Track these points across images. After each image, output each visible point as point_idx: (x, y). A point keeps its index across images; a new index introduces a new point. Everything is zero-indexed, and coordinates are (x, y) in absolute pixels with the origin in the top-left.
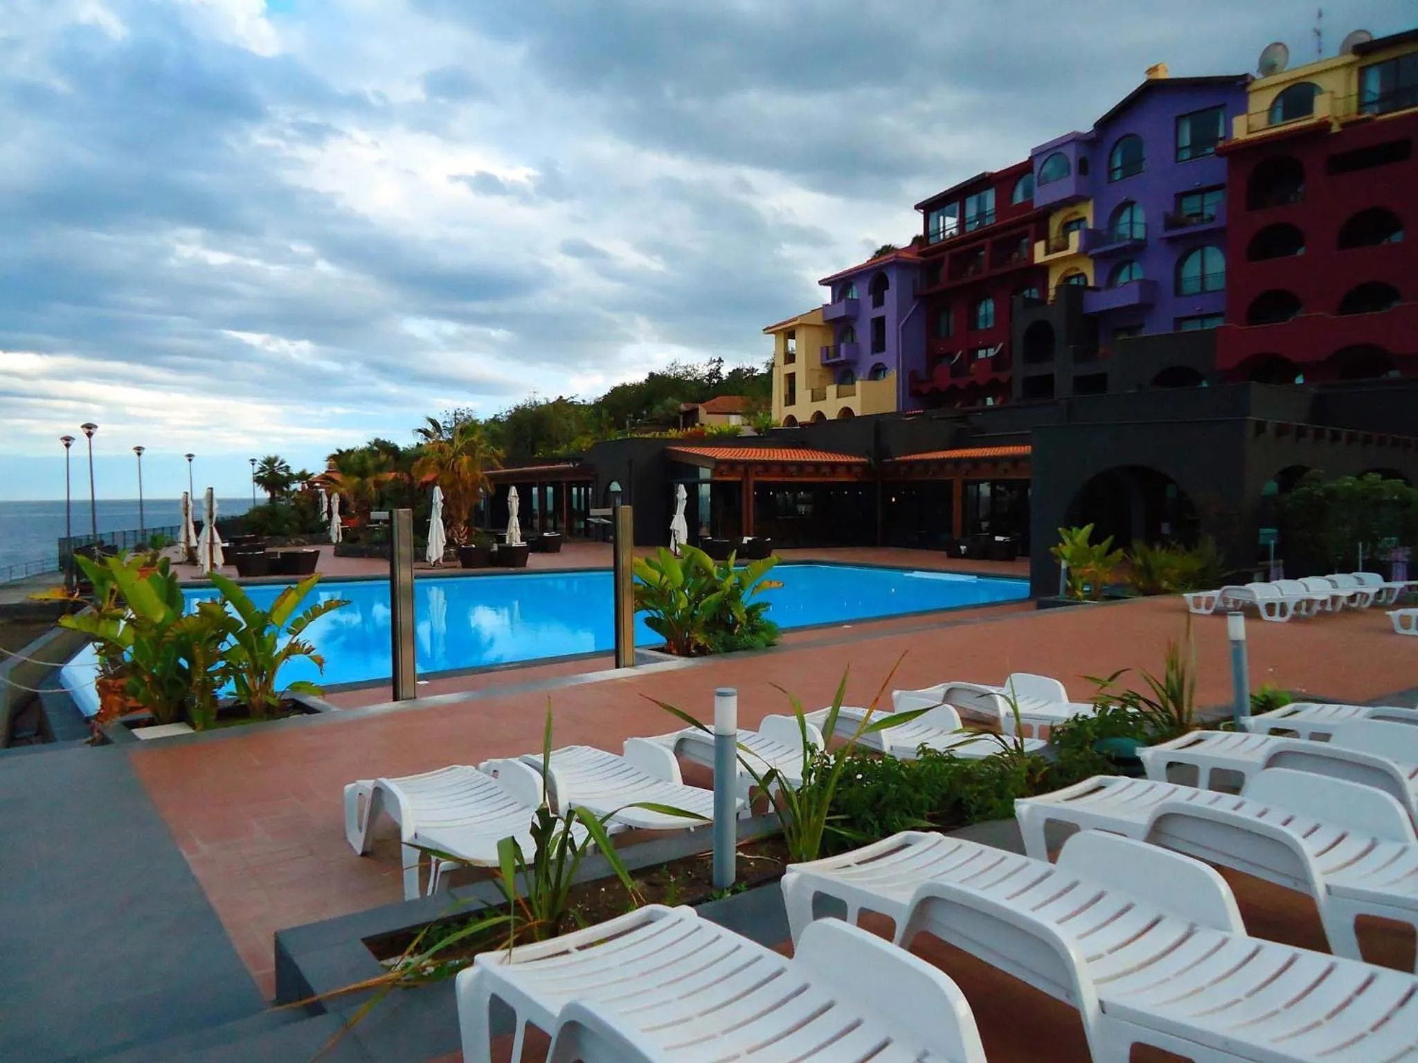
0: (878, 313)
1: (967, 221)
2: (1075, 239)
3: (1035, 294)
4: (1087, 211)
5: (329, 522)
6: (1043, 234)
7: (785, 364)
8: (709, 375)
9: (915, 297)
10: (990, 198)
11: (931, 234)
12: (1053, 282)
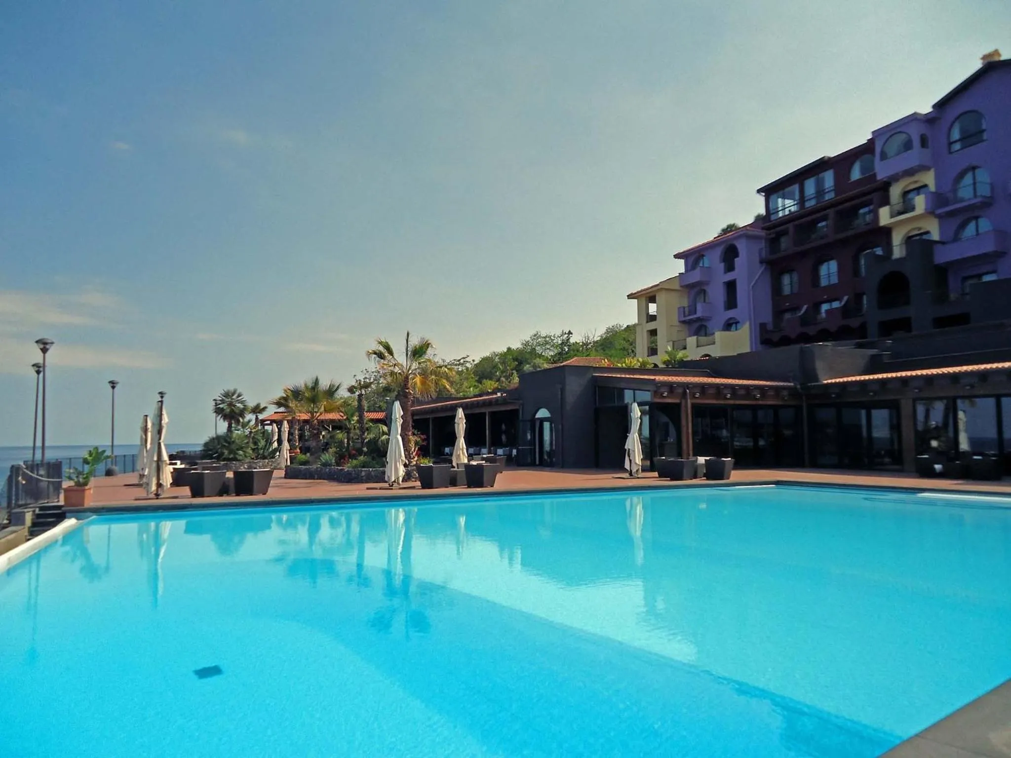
0: (729, 277)
1: (806, 199)
2: (920, 202)
3: (879, 251)
4: (929, 179)
5: (279, 449)
6: (886, 201)
7: (647, 322)
8: (561, 344)
9: (761, 262)
10: (829, 179)
11: (772, 212)
12: (897, 239)
